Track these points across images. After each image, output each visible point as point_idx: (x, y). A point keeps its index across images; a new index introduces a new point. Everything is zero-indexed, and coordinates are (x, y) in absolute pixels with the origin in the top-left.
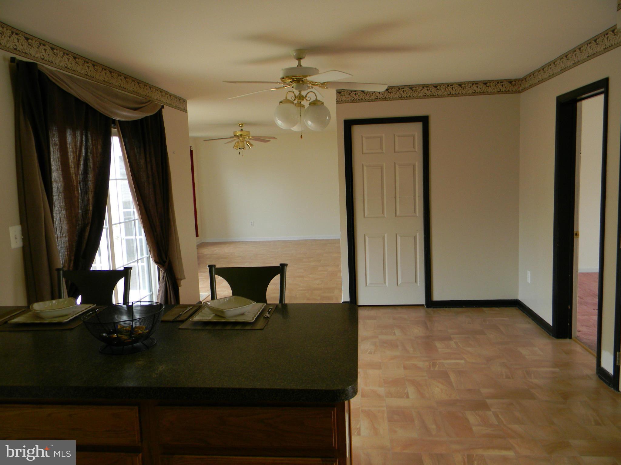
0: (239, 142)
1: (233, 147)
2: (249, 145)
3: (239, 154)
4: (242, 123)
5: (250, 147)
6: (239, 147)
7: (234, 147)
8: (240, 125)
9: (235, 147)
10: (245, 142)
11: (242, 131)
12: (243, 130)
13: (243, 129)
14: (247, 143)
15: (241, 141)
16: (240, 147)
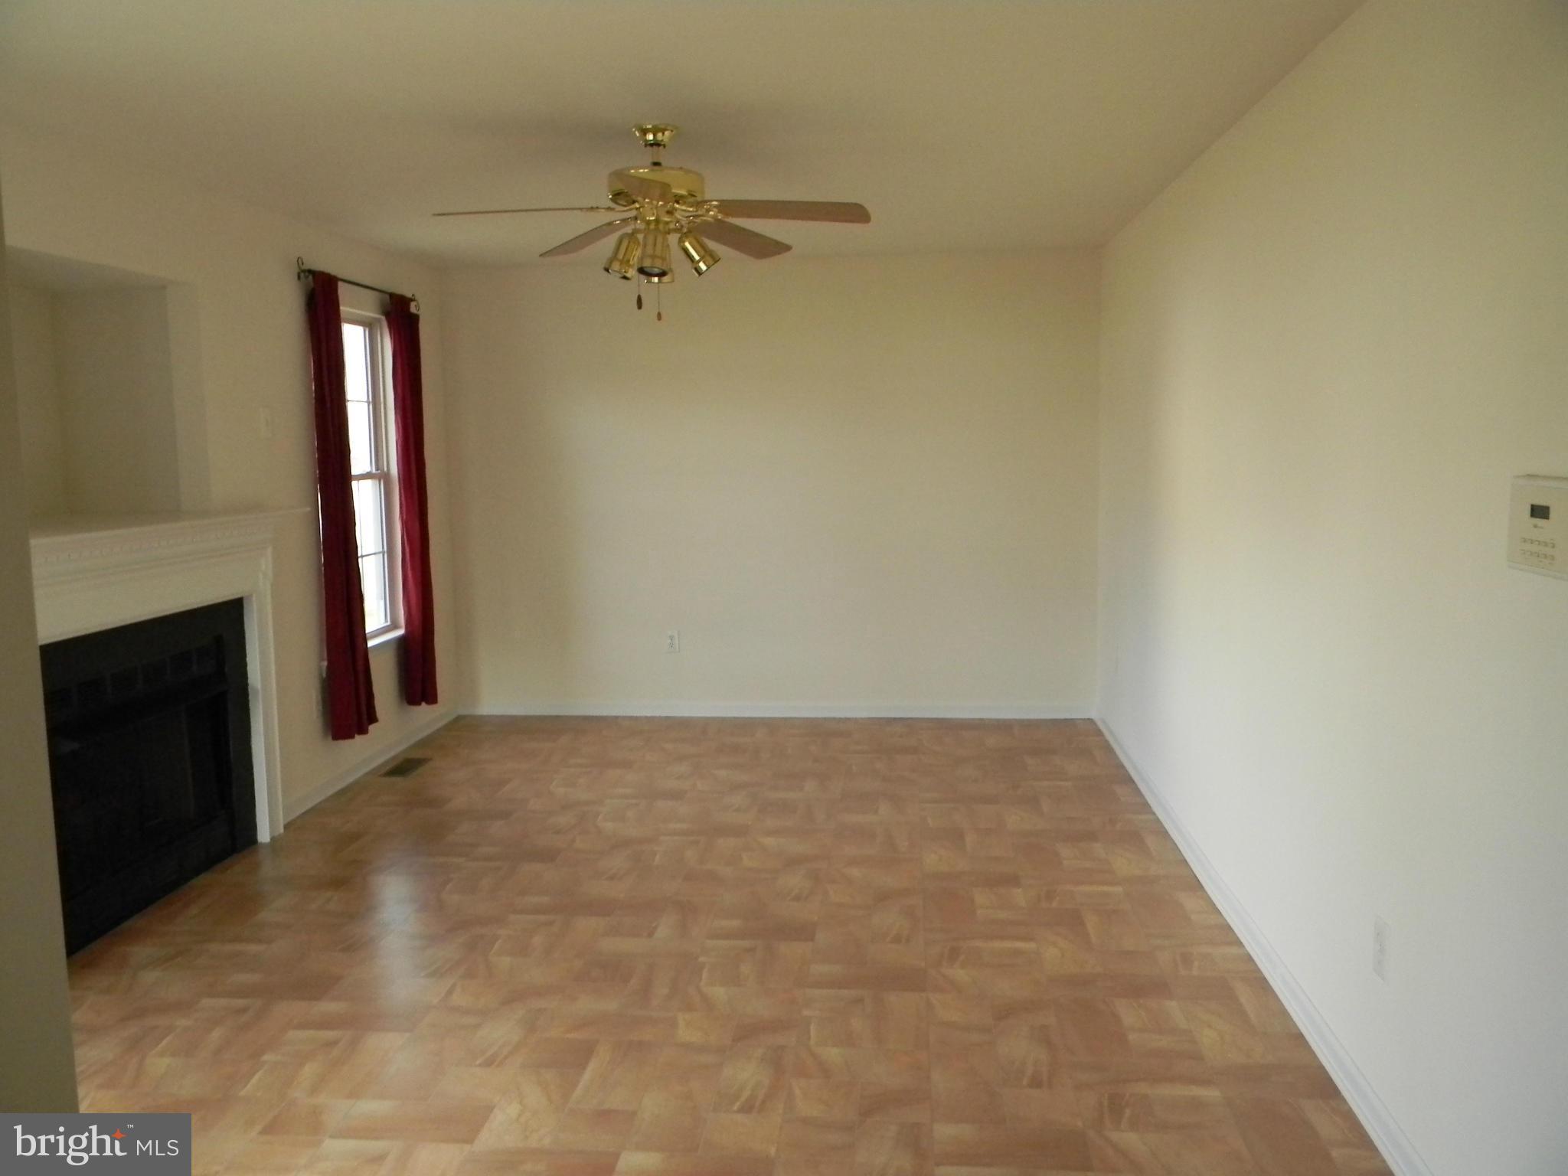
0: (640, 237)
1: (603, 263)
2: (697, 258)
3: (640, 306)
4: (657, 122)
5: (703, 266)
6: (641, 259)
7: (611, 261)
8: (650, 137)
9: (616, 266)
10: (673, 238)
11: (656, 168)
12: (663, 164)
13: (661, 160)
14: (687, 245)
15: (652, 226)
16: (647, 263)
